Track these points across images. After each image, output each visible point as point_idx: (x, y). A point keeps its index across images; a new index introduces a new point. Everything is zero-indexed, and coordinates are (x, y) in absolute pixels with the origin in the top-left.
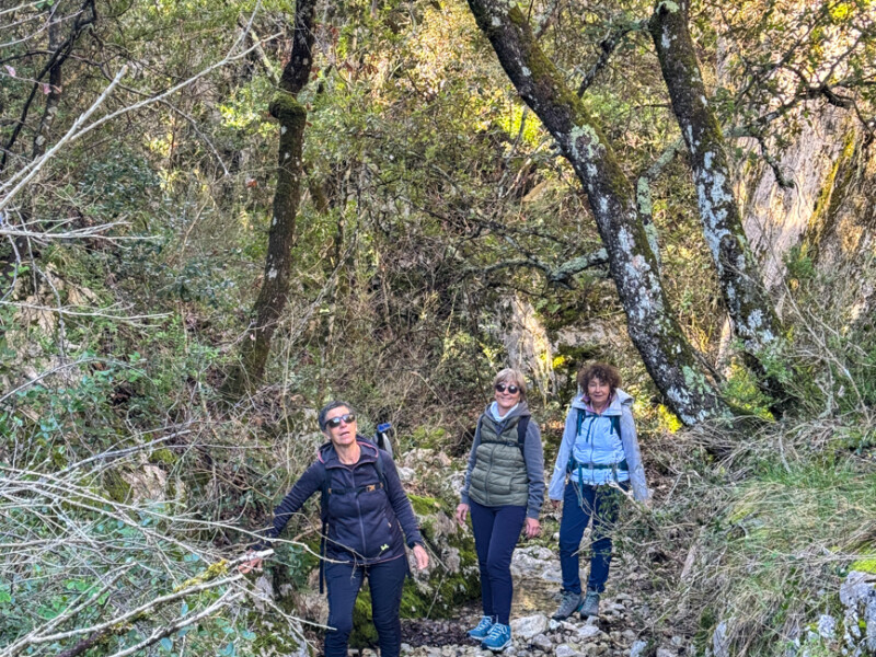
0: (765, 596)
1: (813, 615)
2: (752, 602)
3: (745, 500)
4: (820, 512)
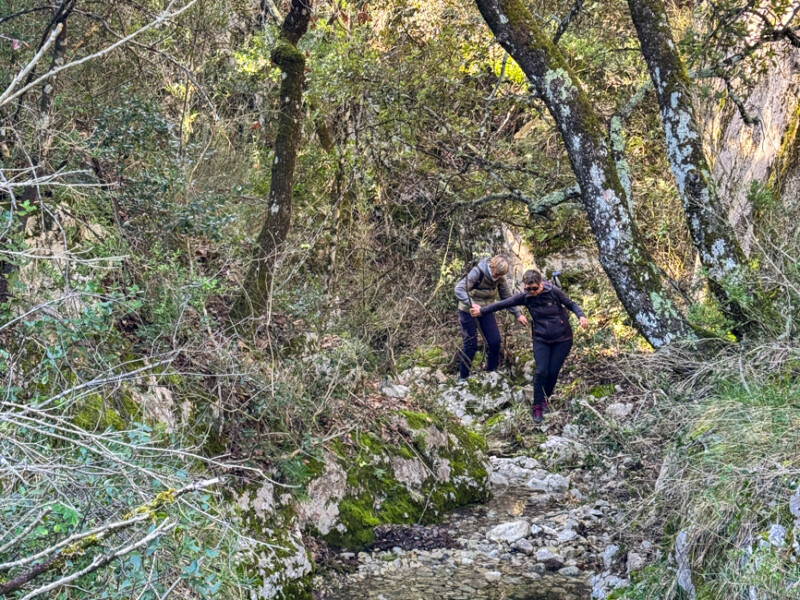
0: (721, 506)
1: (765, 524)
2: (709, 512)
3: (704, 416)
4: (774, 429)
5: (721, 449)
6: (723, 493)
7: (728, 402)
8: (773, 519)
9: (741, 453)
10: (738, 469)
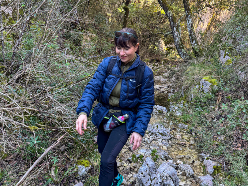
0: (190, 82)
1: (196, 85)
2: (187, 83)
3: (189, 68)
4: (199, 71)
5: (190, 74)
6: (190, 80)
7: (193, 67)
8: (197, 84)
9: (193, 74)
10: (192, 77)
